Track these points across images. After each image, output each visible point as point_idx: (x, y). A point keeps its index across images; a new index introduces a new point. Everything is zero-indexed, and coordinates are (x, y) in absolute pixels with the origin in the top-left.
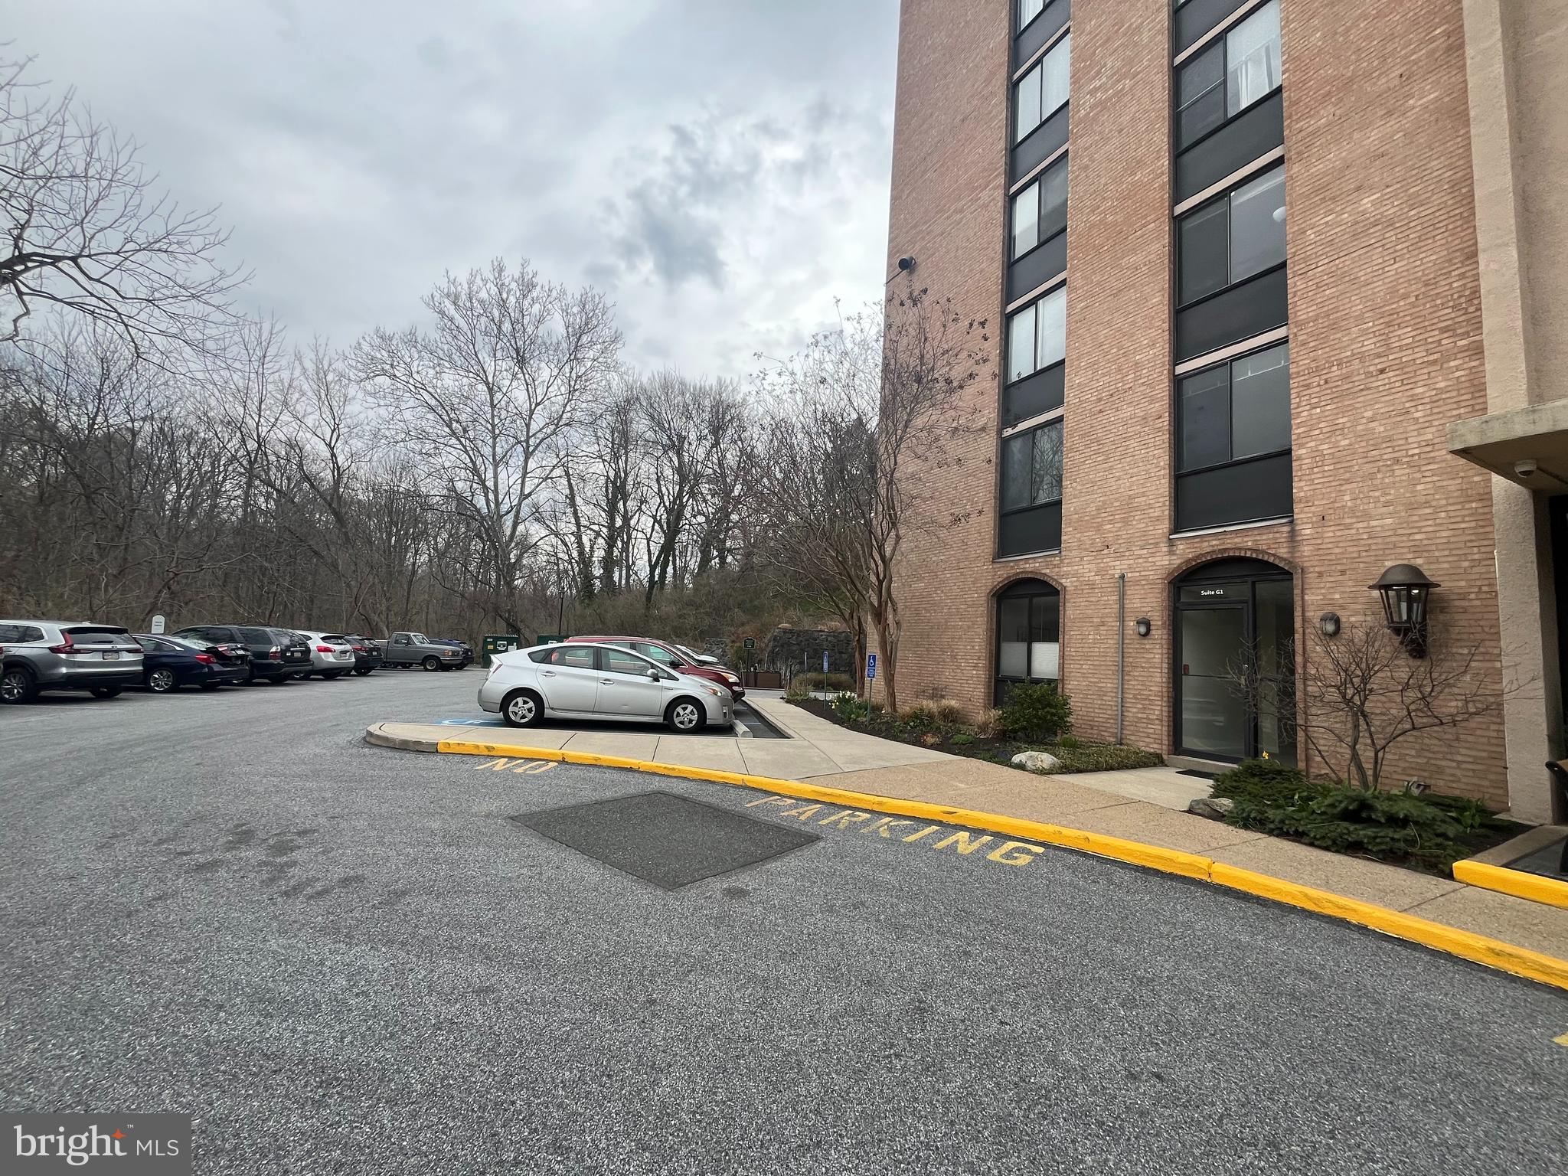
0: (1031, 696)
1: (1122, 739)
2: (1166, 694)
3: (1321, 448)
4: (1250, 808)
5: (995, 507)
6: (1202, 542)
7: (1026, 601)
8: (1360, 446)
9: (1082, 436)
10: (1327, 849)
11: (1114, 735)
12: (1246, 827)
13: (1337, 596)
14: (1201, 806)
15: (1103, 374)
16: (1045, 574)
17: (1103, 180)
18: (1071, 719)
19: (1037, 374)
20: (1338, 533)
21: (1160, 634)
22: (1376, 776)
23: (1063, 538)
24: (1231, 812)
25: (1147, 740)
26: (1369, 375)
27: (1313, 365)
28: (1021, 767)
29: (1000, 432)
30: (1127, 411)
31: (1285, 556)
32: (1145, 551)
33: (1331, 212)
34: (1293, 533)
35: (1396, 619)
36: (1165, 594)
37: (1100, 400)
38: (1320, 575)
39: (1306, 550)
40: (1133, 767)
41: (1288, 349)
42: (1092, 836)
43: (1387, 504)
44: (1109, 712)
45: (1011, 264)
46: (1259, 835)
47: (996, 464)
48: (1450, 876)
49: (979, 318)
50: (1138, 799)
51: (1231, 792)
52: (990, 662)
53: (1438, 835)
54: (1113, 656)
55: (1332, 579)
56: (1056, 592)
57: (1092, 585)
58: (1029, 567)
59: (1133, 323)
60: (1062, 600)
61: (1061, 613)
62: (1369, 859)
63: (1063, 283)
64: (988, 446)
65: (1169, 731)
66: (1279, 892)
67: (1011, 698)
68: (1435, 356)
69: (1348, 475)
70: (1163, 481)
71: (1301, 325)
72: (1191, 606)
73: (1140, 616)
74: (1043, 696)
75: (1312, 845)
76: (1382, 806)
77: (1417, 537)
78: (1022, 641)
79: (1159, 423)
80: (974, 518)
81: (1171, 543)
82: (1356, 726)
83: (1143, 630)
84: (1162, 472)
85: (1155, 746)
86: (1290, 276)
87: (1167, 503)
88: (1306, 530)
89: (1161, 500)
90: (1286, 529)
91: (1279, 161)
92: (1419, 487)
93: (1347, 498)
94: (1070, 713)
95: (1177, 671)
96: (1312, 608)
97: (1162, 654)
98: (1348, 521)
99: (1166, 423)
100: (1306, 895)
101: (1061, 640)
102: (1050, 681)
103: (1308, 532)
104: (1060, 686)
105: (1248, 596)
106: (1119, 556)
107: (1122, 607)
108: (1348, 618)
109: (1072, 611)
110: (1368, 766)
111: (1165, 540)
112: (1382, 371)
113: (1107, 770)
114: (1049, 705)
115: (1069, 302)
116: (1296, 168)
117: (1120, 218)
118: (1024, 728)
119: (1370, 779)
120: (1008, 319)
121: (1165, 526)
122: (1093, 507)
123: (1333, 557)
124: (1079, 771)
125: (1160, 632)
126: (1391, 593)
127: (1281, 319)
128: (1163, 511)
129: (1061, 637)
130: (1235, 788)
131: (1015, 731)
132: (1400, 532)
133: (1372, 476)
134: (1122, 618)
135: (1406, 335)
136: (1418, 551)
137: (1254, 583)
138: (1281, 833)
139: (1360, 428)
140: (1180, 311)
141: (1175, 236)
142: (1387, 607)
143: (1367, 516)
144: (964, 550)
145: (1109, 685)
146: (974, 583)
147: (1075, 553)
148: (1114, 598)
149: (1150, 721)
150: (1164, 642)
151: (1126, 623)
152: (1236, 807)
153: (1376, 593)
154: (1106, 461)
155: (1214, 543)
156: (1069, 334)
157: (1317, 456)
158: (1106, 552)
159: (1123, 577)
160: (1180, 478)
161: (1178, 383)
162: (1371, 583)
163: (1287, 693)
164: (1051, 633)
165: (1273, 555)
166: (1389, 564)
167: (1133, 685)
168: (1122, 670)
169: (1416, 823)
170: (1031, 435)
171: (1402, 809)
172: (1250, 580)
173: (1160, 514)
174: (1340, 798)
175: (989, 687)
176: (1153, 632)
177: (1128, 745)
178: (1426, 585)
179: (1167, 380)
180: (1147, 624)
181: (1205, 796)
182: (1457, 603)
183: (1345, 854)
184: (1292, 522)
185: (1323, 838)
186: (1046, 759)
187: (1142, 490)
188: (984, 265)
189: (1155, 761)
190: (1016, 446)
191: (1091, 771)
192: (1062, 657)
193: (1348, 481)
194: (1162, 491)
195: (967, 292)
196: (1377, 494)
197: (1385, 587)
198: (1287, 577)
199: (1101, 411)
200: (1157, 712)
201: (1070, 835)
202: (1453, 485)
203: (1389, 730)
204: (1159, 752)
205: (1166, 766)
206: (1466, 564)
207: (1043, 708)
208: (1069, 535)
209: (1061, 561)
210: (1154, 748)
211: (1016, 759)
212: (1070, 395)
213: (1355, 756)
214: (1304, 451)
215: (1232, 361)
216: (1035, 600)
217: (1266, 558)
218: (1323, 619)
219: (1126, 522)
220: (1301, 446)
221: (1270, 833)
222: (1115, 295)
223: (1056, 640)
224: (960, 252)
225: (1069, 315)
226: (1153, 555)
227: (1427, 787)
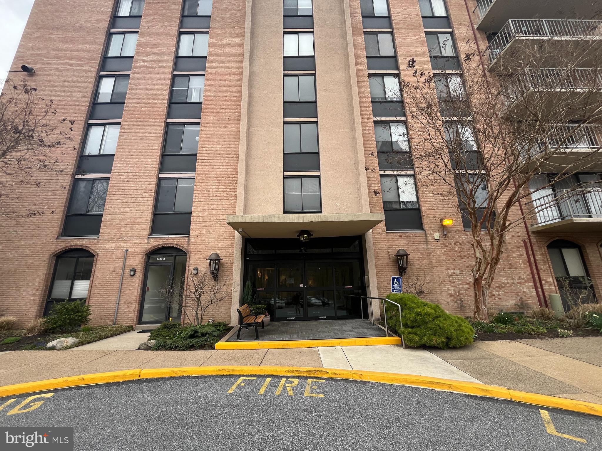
0: (67, 308)
1: (115, 322)
2: (138, 300)
3: (200, 214)
4: (161, 342)
5: (64, 211)
6: (160, 240)
7: (75, 259)
8: (209, 216)
9: (117, 189)
10: (184, 350)
11: (112, 321)
12: (159, 350)
13: (198, 262)
14: (144, 345)
15: (131, 167)
16: (88, 247)
17: (143, 95)
18: (90, 317)
19: (99, 155)
20: (201, 242)
21: (139, 275)
22: (201, 320)
23: (101, 231)
24: (154, 345)
25: (127, 320)
26: (213, 196)
27: (200, 188)
28: (53, 348)
29: (73, 175)
30: (139, 184)
31: (186, 248)
32: (138, 241)
33: (209, 145)
34: (189, 240)
35: (212, 269)
36: (143, 259)
37: (128, 176)
38: (195, 254)
39: (192, 246)
40: (118, 334)
41: (194, 181)
42: (85, 376)
43: (213, 235)
44: (111, 311)
45: (94, 104)
46: (163, 351)
47: (69, 190)
48: (214, 349)
49: (72, 118)
50: (116, 349)
51: (156, 337)
52: (45, 292)
53: (213, 336)
54: (117, 285)
55: (198, 256)
56: (93, 256)
57: (112, 254)
58: (79, 243)
59: (146, 152)
60: (95, 260)
61: (94, 266)
62: (195, 350)
63: (119, 124)
64: (66, 181)
65: (137, 315)
66: (164, 373)
67: (55, 310)
68: (228, 196)
69: (205, 224)
70: (149, 215)
71: (199, 175)
72: (153, 264)
73: (132, 267)
74: (75, 307)
75: (179, 350)
76: (200, 331)
77: (219, 245)
78: (69, 279)
79: (150, 193)
80: (47, 214)
81: (149, 239)
82: (198, 305)
83: (132, 273)
84: (149, 211)
85: (131, 322)
86: (197, 159)
87: (149, 223)
88: (192, 240)
89: (147, 222)
90: (187, 238)
91: (199, 123)
92: (221, 231)
93: (204, 231)
94: (90, 314)
95: (144, 289)
96: (191, 265)
97: (139, 283)
98: (204, 238)
99: (153, 193)
100: (173, 371)
101: (91, 279)
102: (81, 299)
103: (193, 240)
104: (87, 301)
105: (173, 261)
106: (127, 242)
107: (125, 263)
108: (201, 269)
109: (99, 266)
110: (200, 317)
111: (147, 237)
112: (216, 196)
113: (105, 338)
114: (78, 312)
115: (121, 132)
116: (203, 128)
117: (147, 112)
118: (60, 326)
119: (200, 321)
120: (88, 127)
121: (147, 232)
122: (118, 220)
123: (199, 249)
124: (89, 342)
125: (139, 274)
126: (212, 261)
127: (193, 171)
128: (147, 226)
129: (92, 277)
130: (157, 334)
131: (54, 328)
132: (216, 243)
133: (211, 226)
134: (124, 269)
135: (222, 188)
136: (219, 249)
137: (175, 256)
138: (171, 349)
139: (210, 210)
140: (164, 155)
141: (166, 129)
142: (210, 265)
143: (208, 237)
144: (38, 230)
145: (113, 298)
146: (42, 248)
147: (105, 238)
148: (122, 259)
149: (130, 312)
150: (140, 278)
151: (125, 271)
152: (156, 343)
153: (208, 261)
154: (127, 202)
155: (164, 241)
156: (118, 145)
157: (198, 216)
158: (121, 239)
159: (127, 251)
160: (156, 215)
161: (160, 180)
162: (207, 258)
163: (181, 296)
164: (86, 275)
165: (182, 247)
166: (212, 252)
167: (125, 297)
168: (121, 291)
169: (208, 334)
170: (92, 182)
171: (206, 330)
172: (174, 255)
173: (146, 227)
174: (189, 331)
175: (41, 306)
176: (136, 274)
177: (118, 324)
178: (219, 259)
179: (156, 178)
180: (135, 271)
181: (145, 341)
182: (225, 265)
183: (189, 350)
184: (189, 236)
185: (183, 346)
186: (70, 340)
187: (140, 217)
188: (80, 96)
189: (130, 329)
190: (82, 185)
191: (96, 341)
192: (91, 287)
193: (205, 226)
194: (148, 218)
195: (67, 103)
196: (212, 231)
197: (210, 260)
198: (185, 255)
199: (127, 181)
200: (133, 308)
201: (72, 380)
202: (228, 231)
203: (207, 304)
204: (132, 325)
205: (134, 330)
206: (228, 254)
207: (74, 314)
208: (104, 230)
209: (98, 242)
210: (130, 323)
211: (50, 345)
212: (114, 170)
213: (197, 314)
214: (195, 214)
215: (178, 179)
216: (81, 259)
217: (180, 248)
218: (194, 269)
219: (132, 228)
220: (195, 212)
221: (167, 350)
222: (141, 139)
223: (89, 279)
224: (66, 83)
225: (120, 138)
226: (141, 243)
227: (214, 320)
